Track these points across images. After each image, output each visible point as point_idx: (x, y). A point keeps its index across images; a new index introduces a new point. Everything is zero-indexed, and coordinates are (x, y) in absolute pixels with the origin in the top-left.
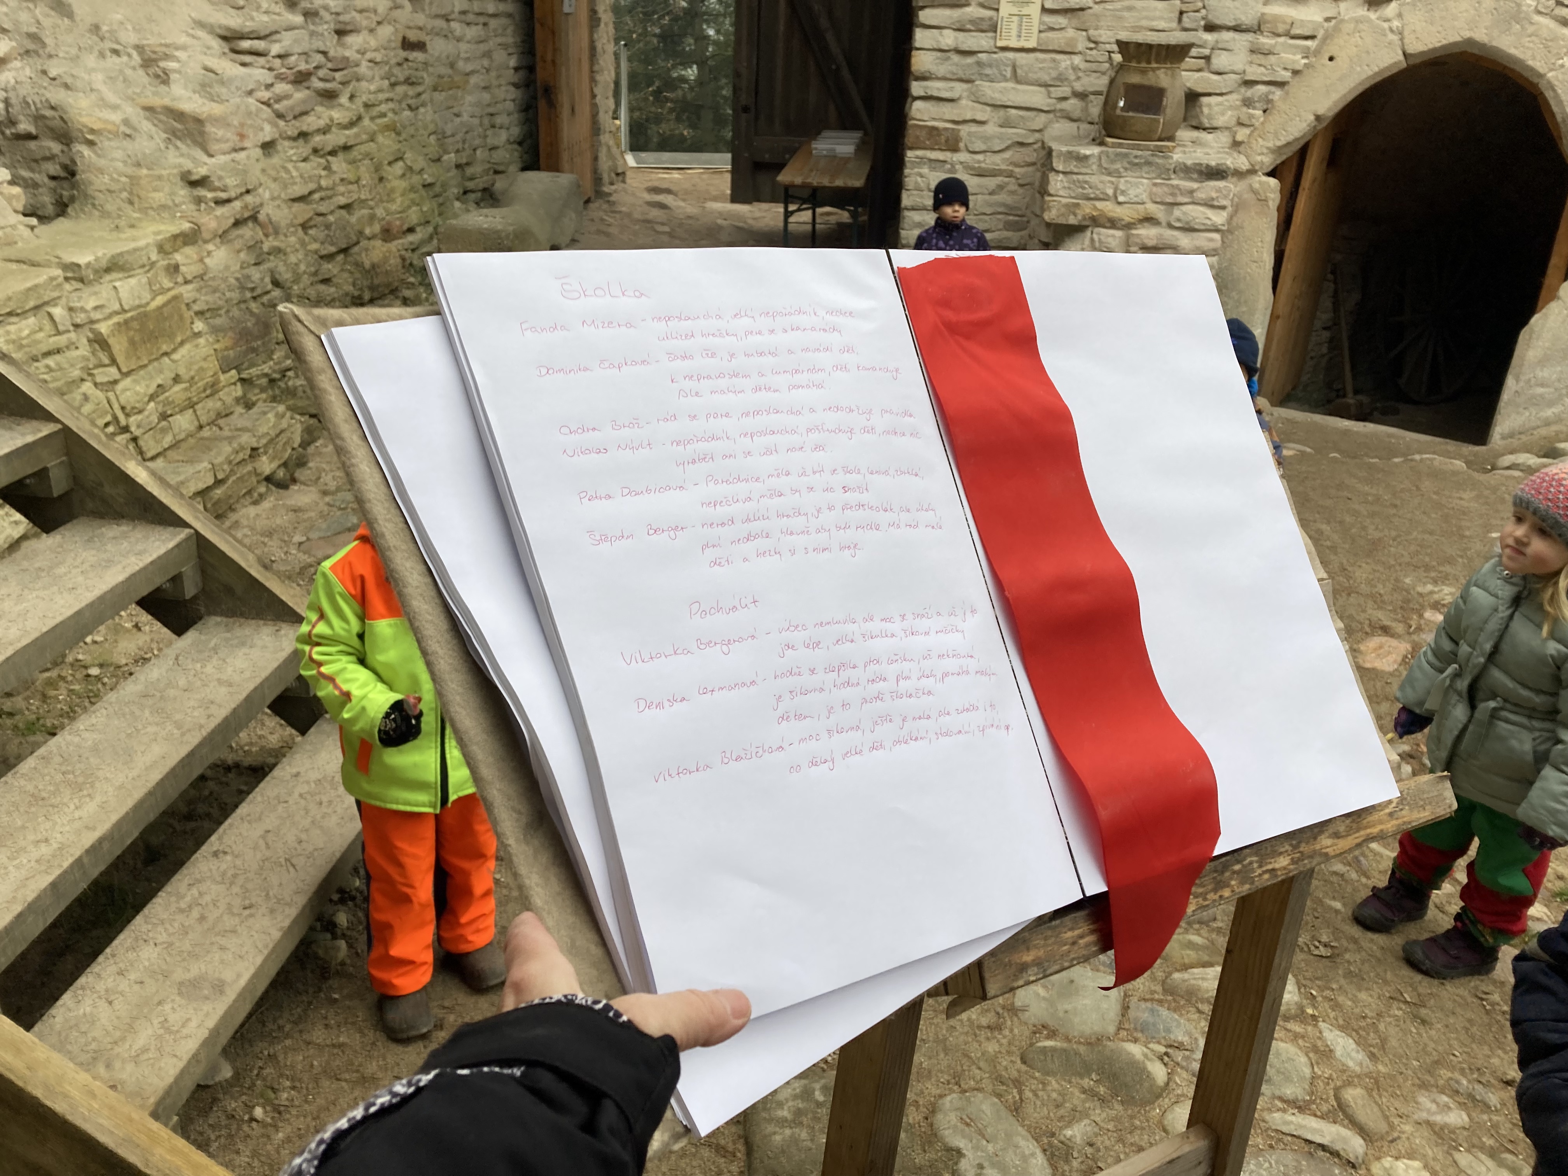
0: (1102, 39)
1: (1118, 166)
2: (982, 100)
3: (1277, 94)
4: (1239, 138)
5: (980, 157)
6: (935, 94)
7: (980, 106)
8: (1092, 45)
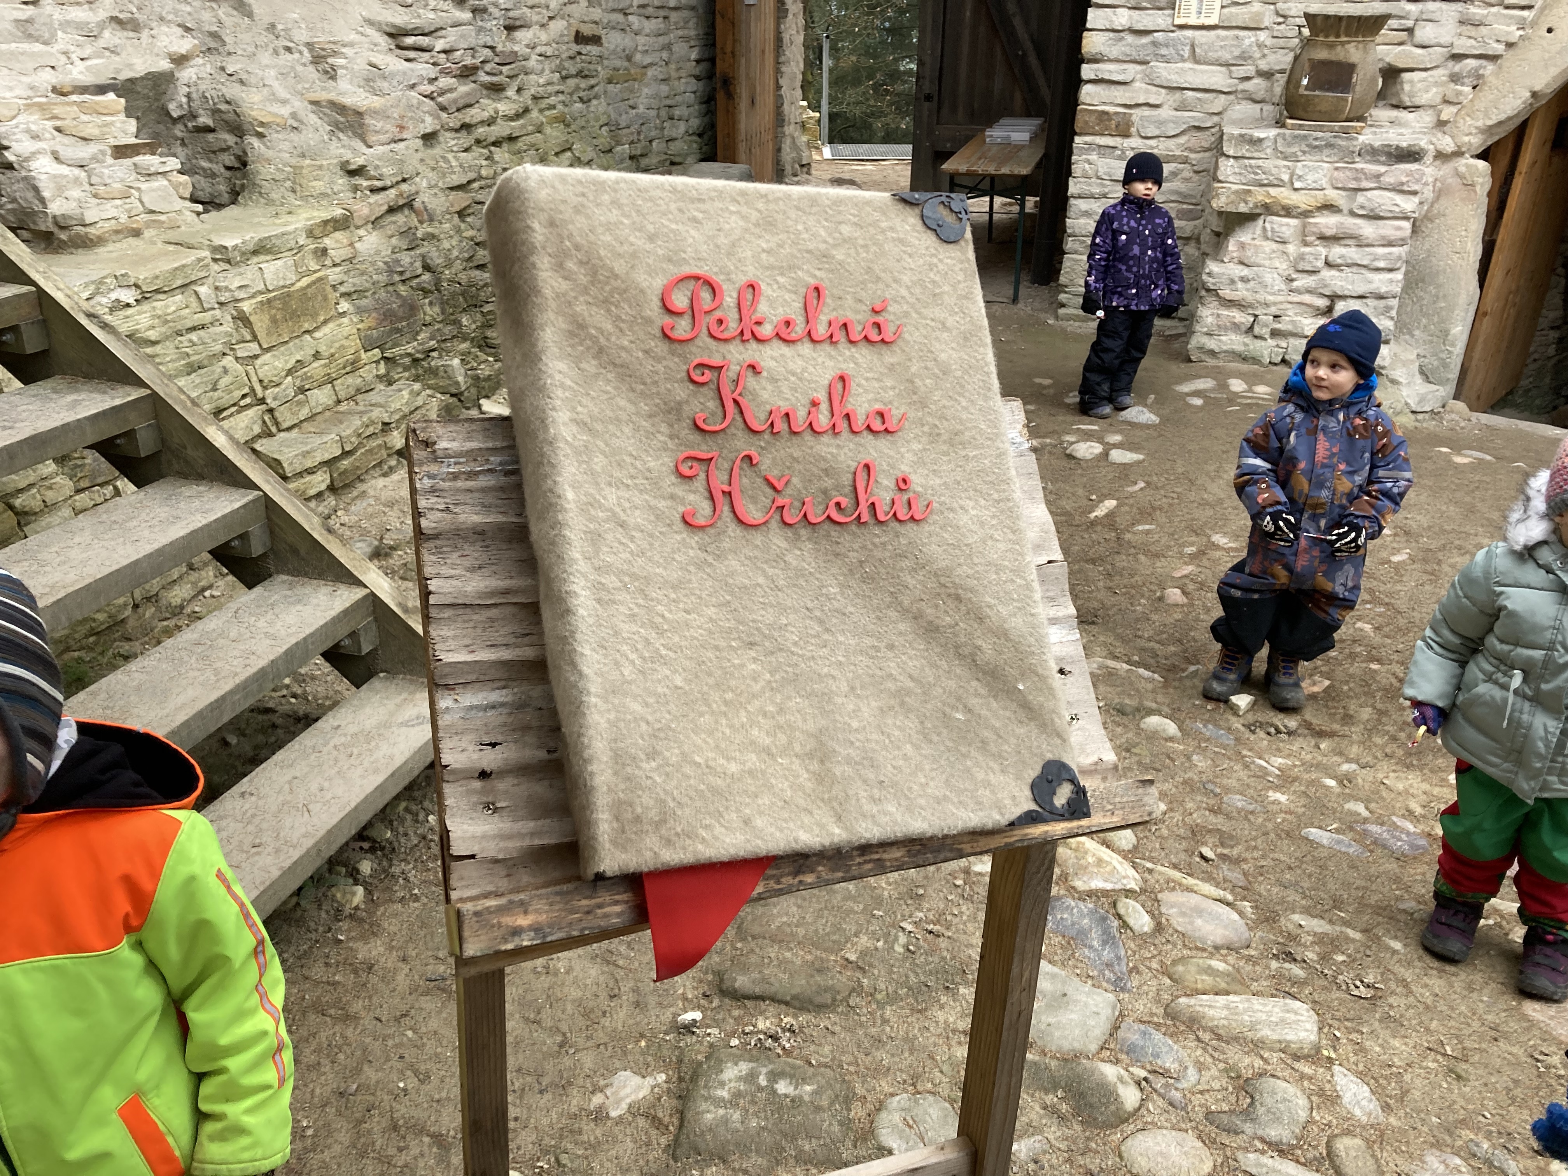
0: (1292, 13)
1: (1295, 149)
2: (1158, 82)
3: (1489, 68)
4: (1444, 117)
5: (1152, 142)
6: (1107, 76)
7: (1154, 89)
8: (1281, 20)
